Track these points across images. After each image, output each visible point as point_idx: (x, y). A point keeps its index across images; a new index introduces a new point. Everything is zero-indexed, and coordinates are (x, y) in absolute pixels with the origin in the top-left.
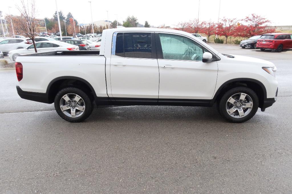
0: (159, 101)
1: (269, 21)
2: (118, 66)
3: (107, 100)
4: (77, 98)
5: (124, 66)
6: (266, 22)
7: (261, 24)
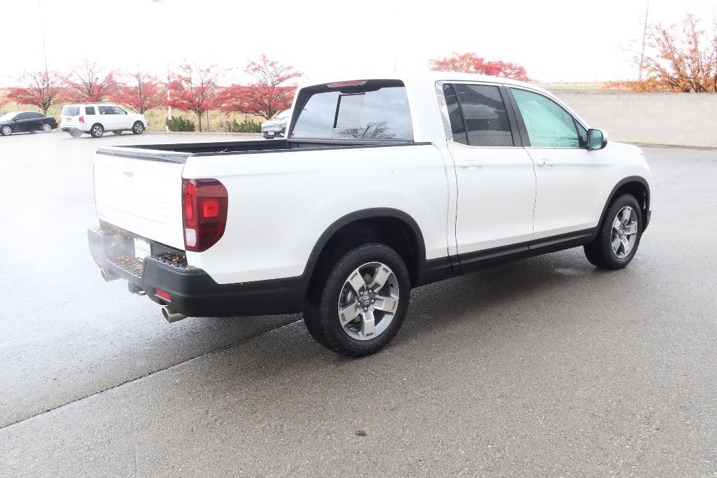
0: (532, 247)
1: (300, 75)
2: (470, 169)
3: (445, 266)
4: (383, 274)
5: (480, 167)
6: (296, 75)
7: (281, 80)
